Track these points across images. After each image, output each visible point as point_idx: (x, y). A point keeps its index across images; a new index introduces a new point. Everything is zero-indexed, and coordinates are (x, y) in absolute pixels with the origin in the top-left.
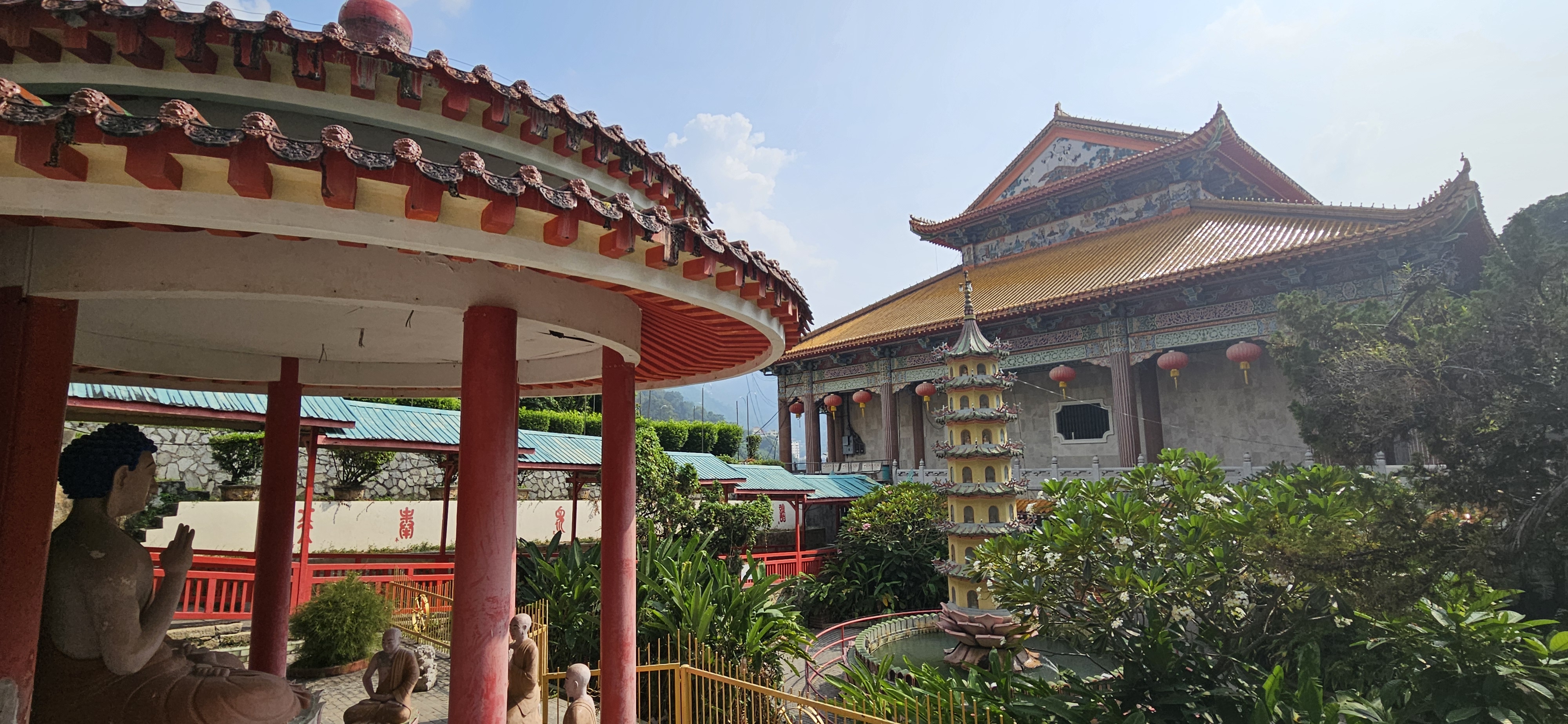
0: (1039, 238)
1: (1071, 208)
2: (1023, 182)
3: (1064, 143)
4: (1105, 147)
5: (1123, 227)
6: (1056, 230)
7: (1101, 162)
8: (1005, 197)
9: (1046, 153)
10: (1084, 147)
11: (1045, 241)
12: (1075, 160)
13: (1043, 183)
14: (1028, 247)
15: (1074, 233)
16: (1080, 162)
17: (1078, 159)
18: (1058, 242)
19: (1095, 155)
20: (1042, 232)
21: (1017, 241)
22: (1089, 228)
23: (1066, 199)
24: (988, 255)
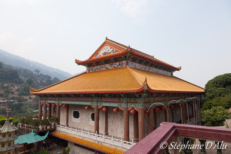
1: (107, 62)
2: (99, 54)
3: (107, 47)
5: (115, 68)
6: (104, 67)
7: (113, 53)
8: (96, 57)
10: (110, 48)
11: (102, 69)
13: (103, 55)
16: (109, 52)
20: (101, 66)
21: (97, 68)
22: (109, 68)
23: (106, 60)
24: (91, 70)
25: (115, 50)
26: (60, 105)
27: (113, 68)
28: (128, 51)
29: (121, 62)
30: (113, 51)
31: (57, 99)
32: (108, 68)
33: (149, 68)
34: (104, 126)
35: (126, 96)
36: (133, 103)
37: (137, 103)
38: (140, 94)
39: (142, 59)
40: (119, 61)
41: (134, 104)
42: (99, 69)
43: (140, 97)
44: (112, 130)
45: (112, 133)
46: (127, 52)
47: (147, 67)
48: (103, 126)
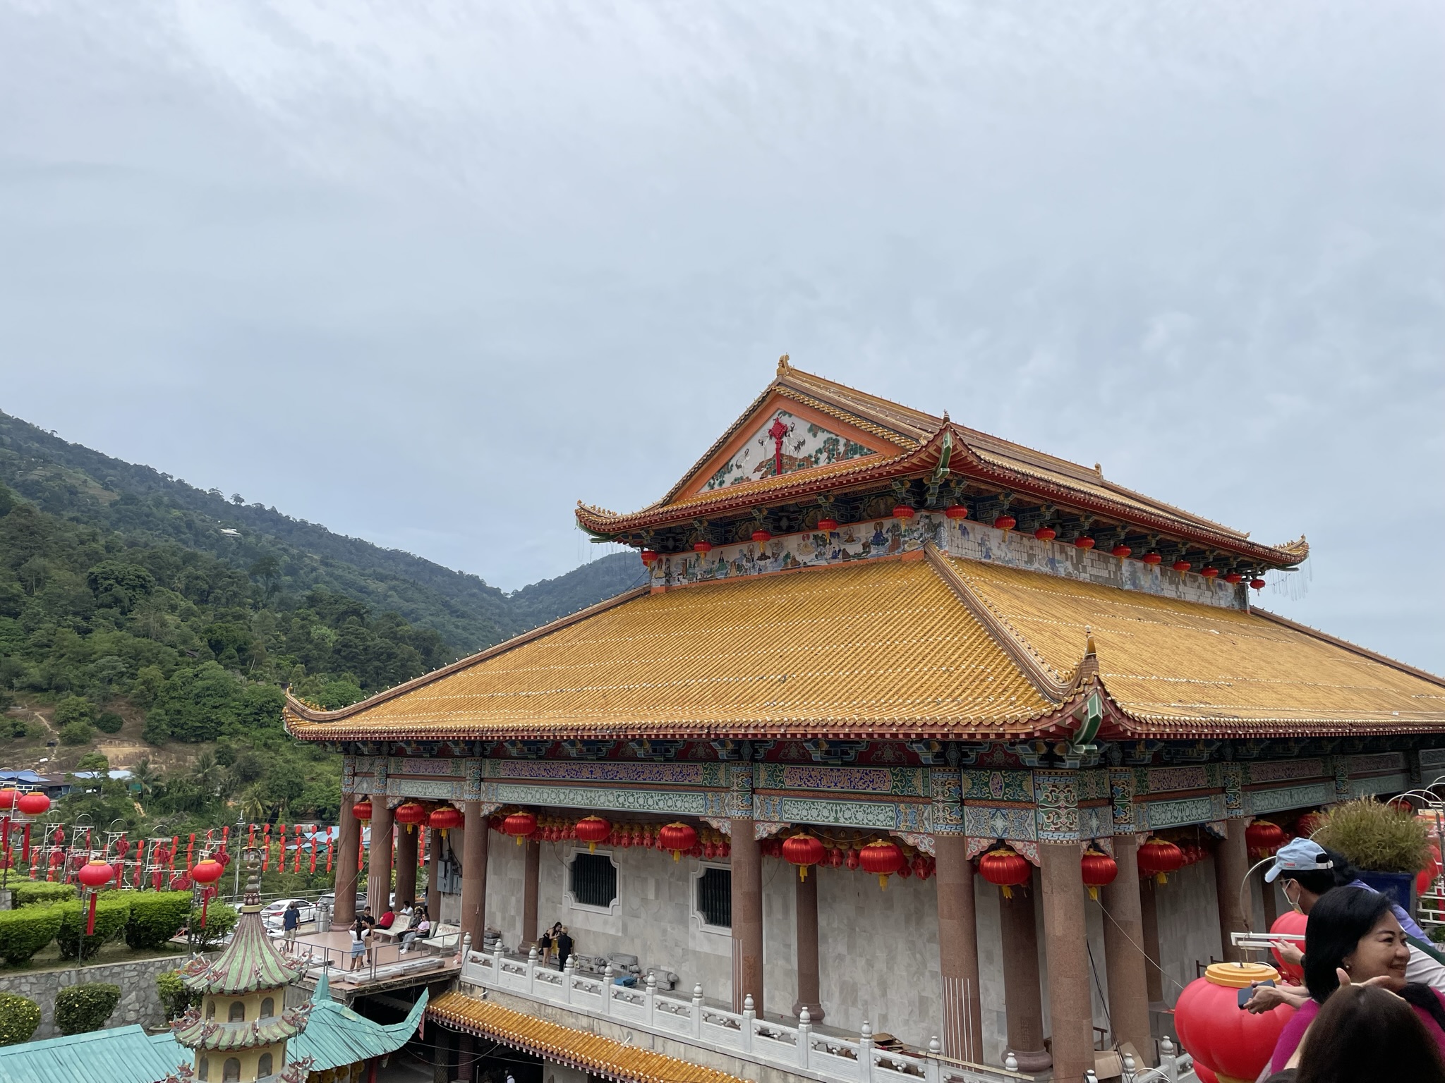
0: (748, 560)
1: (787, 522)
2: (735, 468)
3: (786, 420)
4: (834, 437)
5: (846, 565)
6: (769, 553)
7: (829, 458)
8: (712, 487)
9: (764, 432)
11: (754, 565)
12: (798, 448)
13: (759, 474)
14: (734, 573)
15: (789, 561)
16: (802, 454)
17: (802, 448)
18: (769, 571)
19: (822, 445)
20: (751, 551)
21: (721, 560)
22: (809, 559)
23: (782, 509)
24: (685, 573)
25: (842, 441)
26: (486, 810)
27: (835, 562)
28: (939, 450)
29: (888, 523)
30: (830, 449)
31: (467, 768)
32: (795, 563)
33: (1080, 560)
34: (788, 960)
35: (953, 755)
36: (998, 805)
37: (1032, 804)
38: (1051, 746)
39: (1027, 499)
40: (877, 516)
41: (1011, 814)
42: (739, 568)
43: (1051, 767)
44: (850, 993)
45: (852, 1010)
46: (930, 455)
47: (1062, 551)
48: (781, 962)
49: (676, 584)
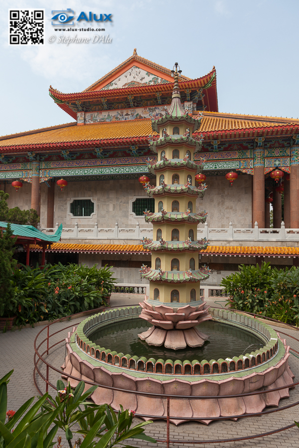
0: (120, 116)
1: (137, 104)
2: (114, 84)
3: (137, 69)
4: (157, 77)
6: (129, 113)
7: (154, 84)
8: (104, 90)
9: (127, 73)
10: (147, 74)
12: (141, 80)
13: (125, 88)
14: (114, 120)
15: (138, 116)
16: (144, 81)
18: (130, 119)
19: (151, 80)
20: (122, 113)
21: (109, 115)
22: (146, 115)
24: (92, 119)
30: (154, 81)
31: (33, 166)
32: (141, 117)
36: (277, 158)
37: (288, 156)
41: (282, 160)
49: (88, 123)
